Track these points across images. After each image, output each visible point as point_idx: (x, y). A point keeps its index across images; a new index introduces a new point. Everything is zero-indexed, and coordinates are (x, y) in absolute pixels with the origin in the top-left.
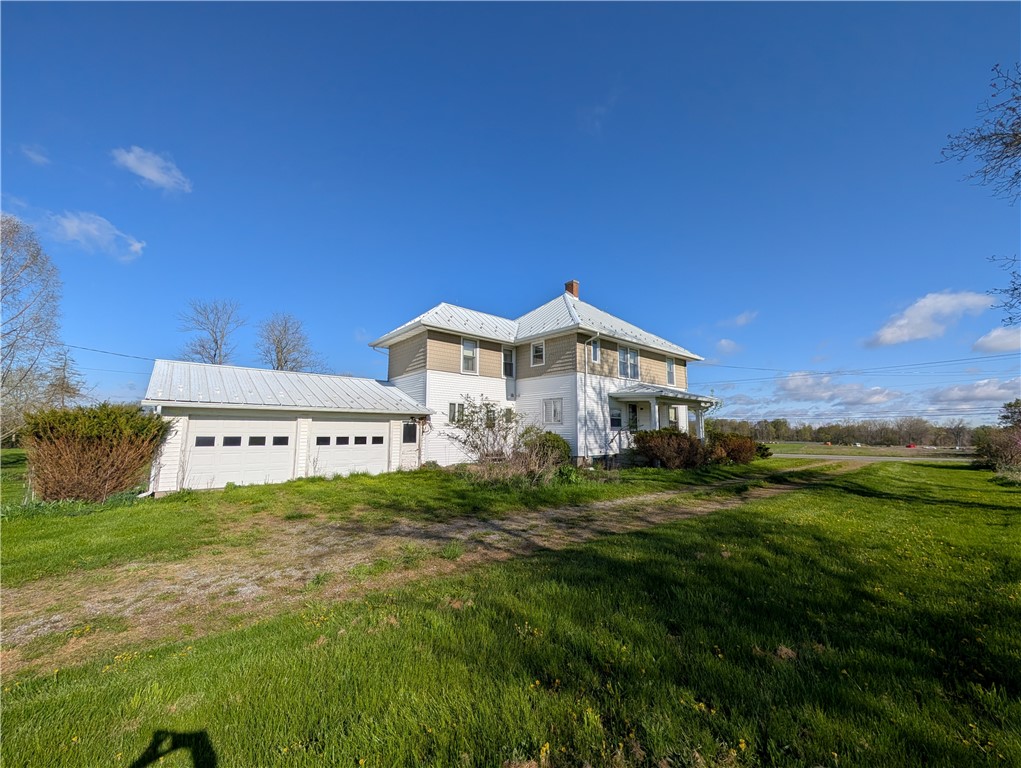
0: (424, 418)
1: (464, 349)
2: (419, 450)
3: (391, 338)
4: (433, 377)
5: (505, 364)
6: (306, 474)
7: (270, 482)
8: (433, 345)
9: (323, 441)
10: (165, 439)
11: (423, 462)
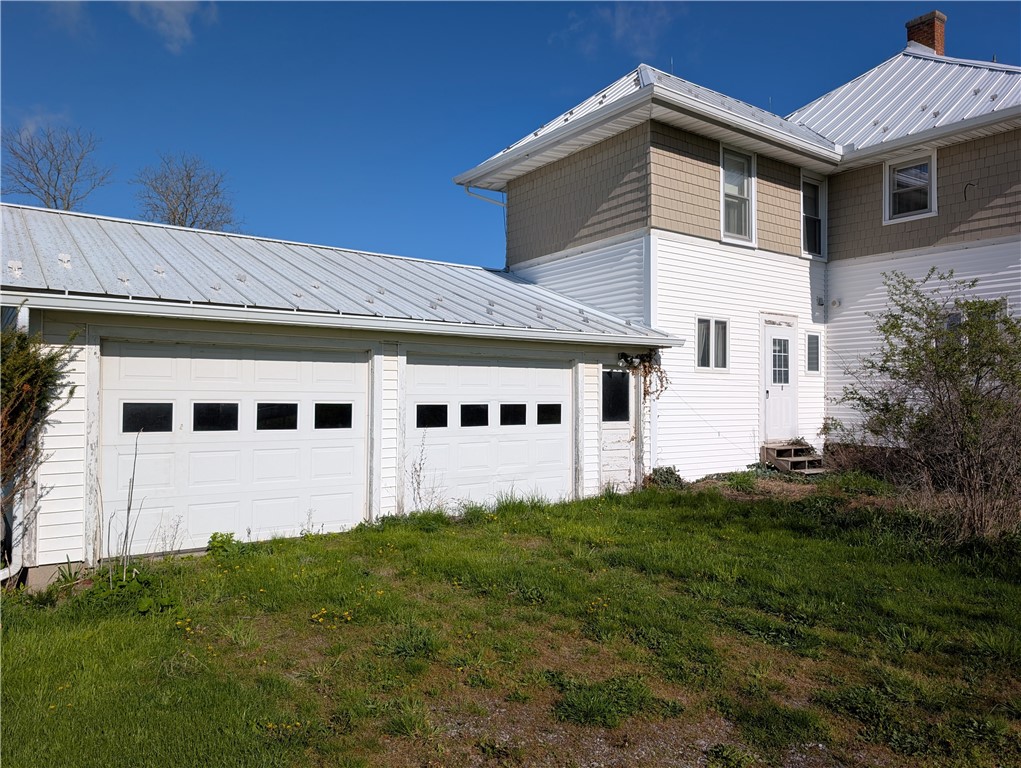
0: (648, 356)
1: (727, 180)
2: (638, 439)
3: (516, 162)
4: (666, 250)
5: (807, 220)
6: (400, 506)
7: (314, 531)
8: (665, 166)
9: (431, 416)
10: (46, 409)
11: (648, 472)
